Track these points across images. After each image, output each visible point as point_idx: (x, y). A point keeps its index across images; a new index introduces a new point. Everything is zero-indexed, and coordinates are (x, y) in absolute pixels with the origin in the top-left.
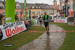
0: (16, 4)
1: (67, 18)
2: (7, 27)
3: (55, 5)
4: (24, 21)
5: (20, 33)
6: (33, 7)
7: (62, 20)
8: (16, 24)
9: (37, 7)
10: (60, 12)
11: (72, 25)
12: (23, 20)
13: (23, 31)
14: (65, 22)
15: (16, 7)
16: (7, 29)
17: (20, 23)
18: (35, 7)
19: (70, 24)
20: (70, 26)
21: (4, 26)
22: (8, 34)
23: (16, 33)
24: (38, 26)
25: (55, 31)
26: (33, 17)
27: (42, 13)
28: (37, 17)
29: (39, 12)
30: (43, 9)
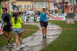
1: (65, 14)
7: (60, 17)
11: (71, 23)
20: (69, 24)
27: (32, 8)
28: (25, 13)
29: (28, 6)
30: (34, 1)
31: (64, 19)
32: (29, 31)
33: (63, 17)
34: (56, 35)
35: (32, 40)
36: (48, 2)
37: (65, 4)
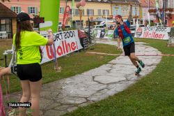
1: (168, 29)
4: (79, 31)
5: (70, 54)
8: (63, 35)
12: (76, 29)
13: (77, 52)
17: (71, 34)
22: (50, 55)
23: (64, 54)
24: (104, 45)
27: (110, 14)
28: (99, 22)
29: (104, 11)
30: (115, 4)
31: (166, 37)
32: (103, 55)
33: (164, 34)
34: (152, 65)
35: (109, 71)
36: (140, 6)
37: (168, 12)
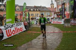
0: (16, 7)
1: (63, 20)
2: (8, 27)
3: (53, 7)
5: (19, 33)
6: (32, 10)
7: (59, 21)
8: (16, 25)
9: (35, 10)
10: (57, 14)
11: (68, 26)
12: (22, 22)
14: (62, 24)
15: (16, 9)
16: (7, 30)
17: (20, 24)
18: (34, 10)
19: (66, 25)
21: (4, 27)
22: (8, 35)
23: (16, 34)
24: (36, 27)
25: (52, 32)
26: (32, 19)
28: (36, 18)
29: (37, 14)
30: (41, 11)
32: (35, 33)
36: (51, 12)
